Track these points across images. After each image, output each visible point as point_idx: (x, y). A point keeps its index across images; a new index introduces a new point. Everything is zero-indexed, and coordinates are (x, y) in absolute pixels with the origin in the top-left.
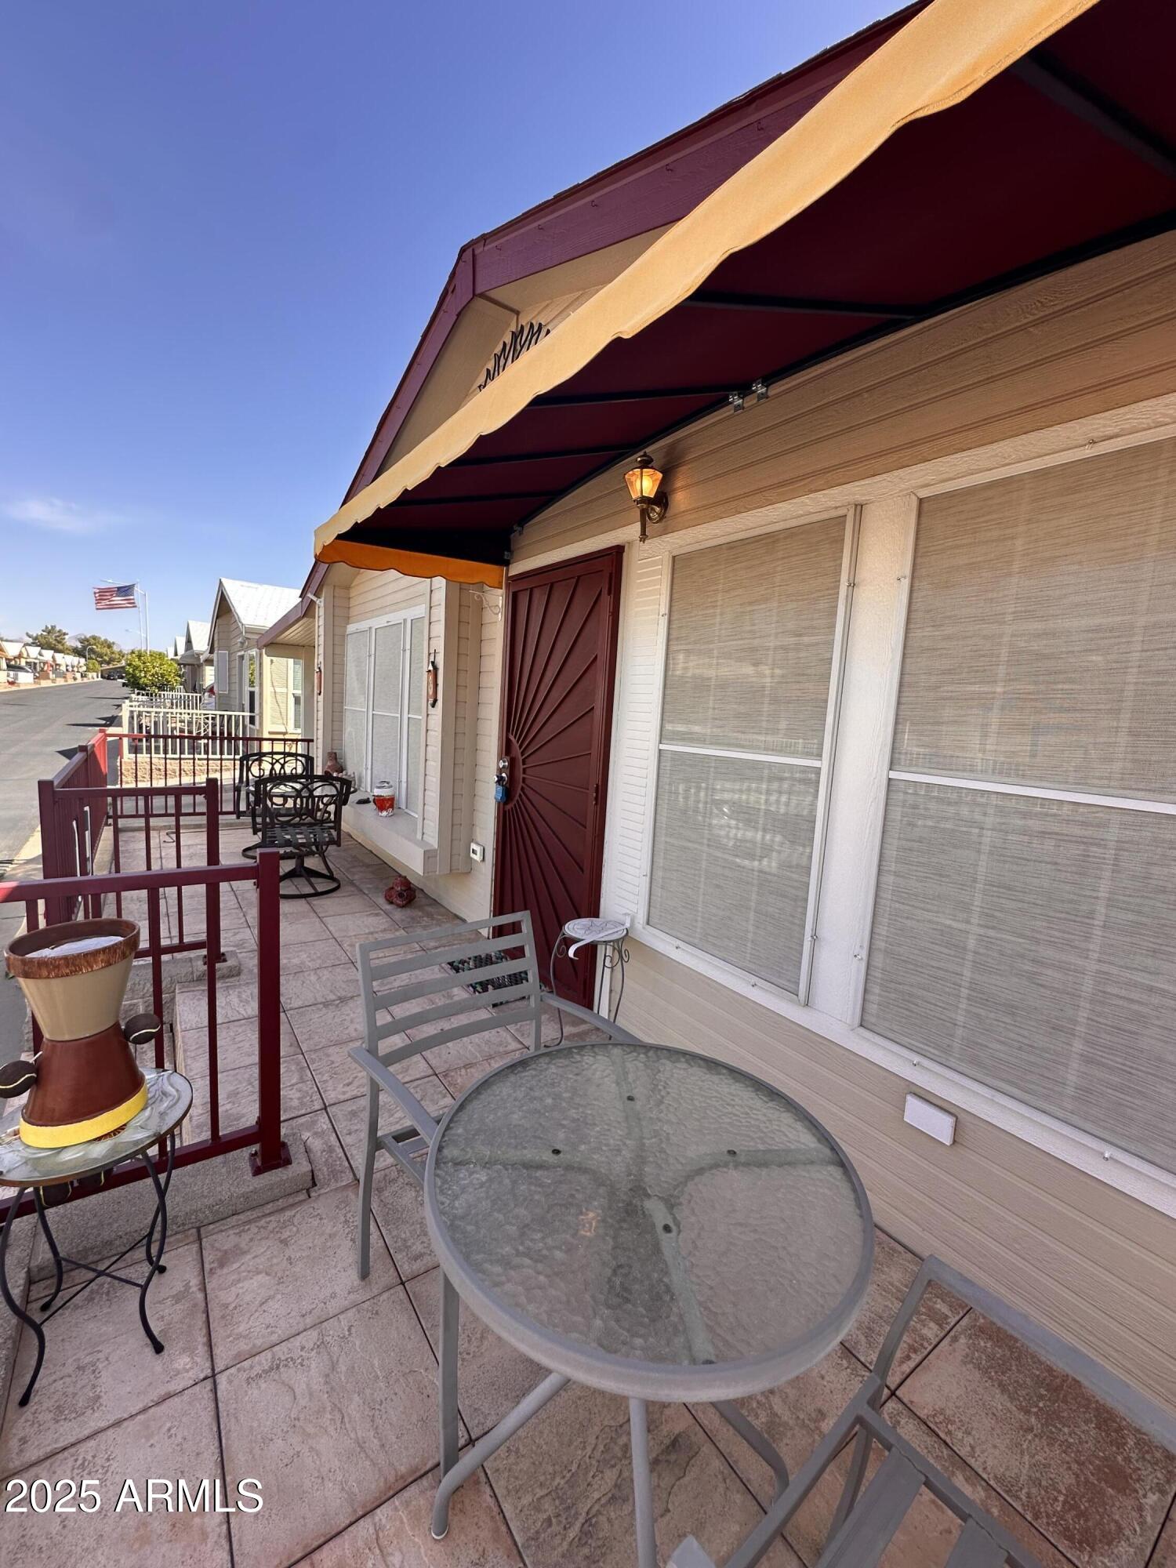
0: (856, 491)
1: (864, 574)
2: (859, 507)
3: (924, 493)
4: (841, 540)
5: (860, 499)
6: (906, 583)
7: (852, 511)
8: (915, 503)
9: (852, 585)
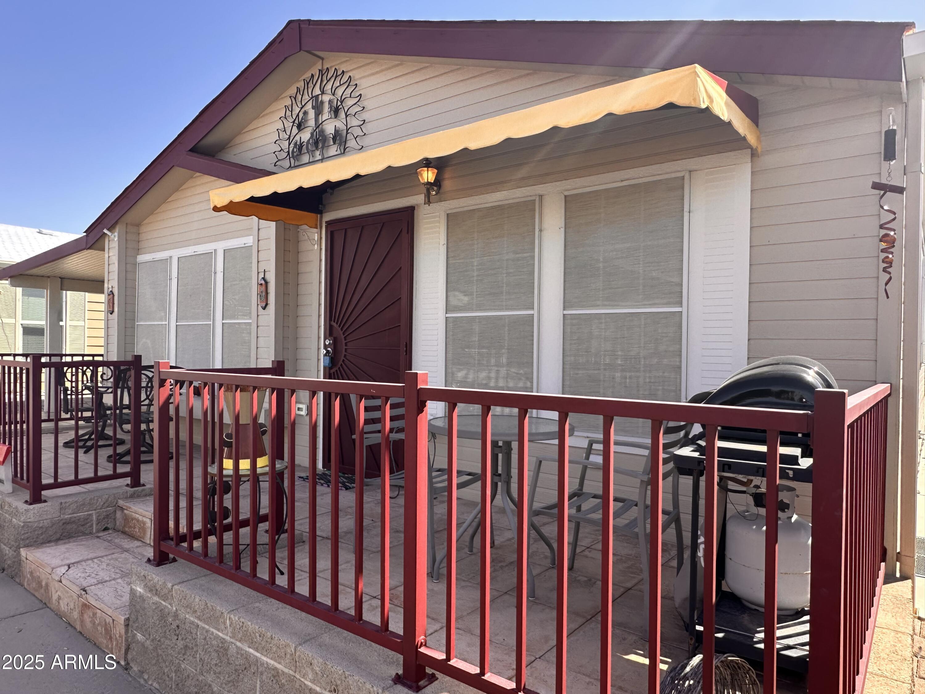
0: (539, 189)
1: (545, 225)
2: (541, 196)
3: (567, 193)
4: (534, 210)
5: (541, 193)
6: (563, 230)
7: (537, 199)
8: (563, 197)
9: (541, 230)
